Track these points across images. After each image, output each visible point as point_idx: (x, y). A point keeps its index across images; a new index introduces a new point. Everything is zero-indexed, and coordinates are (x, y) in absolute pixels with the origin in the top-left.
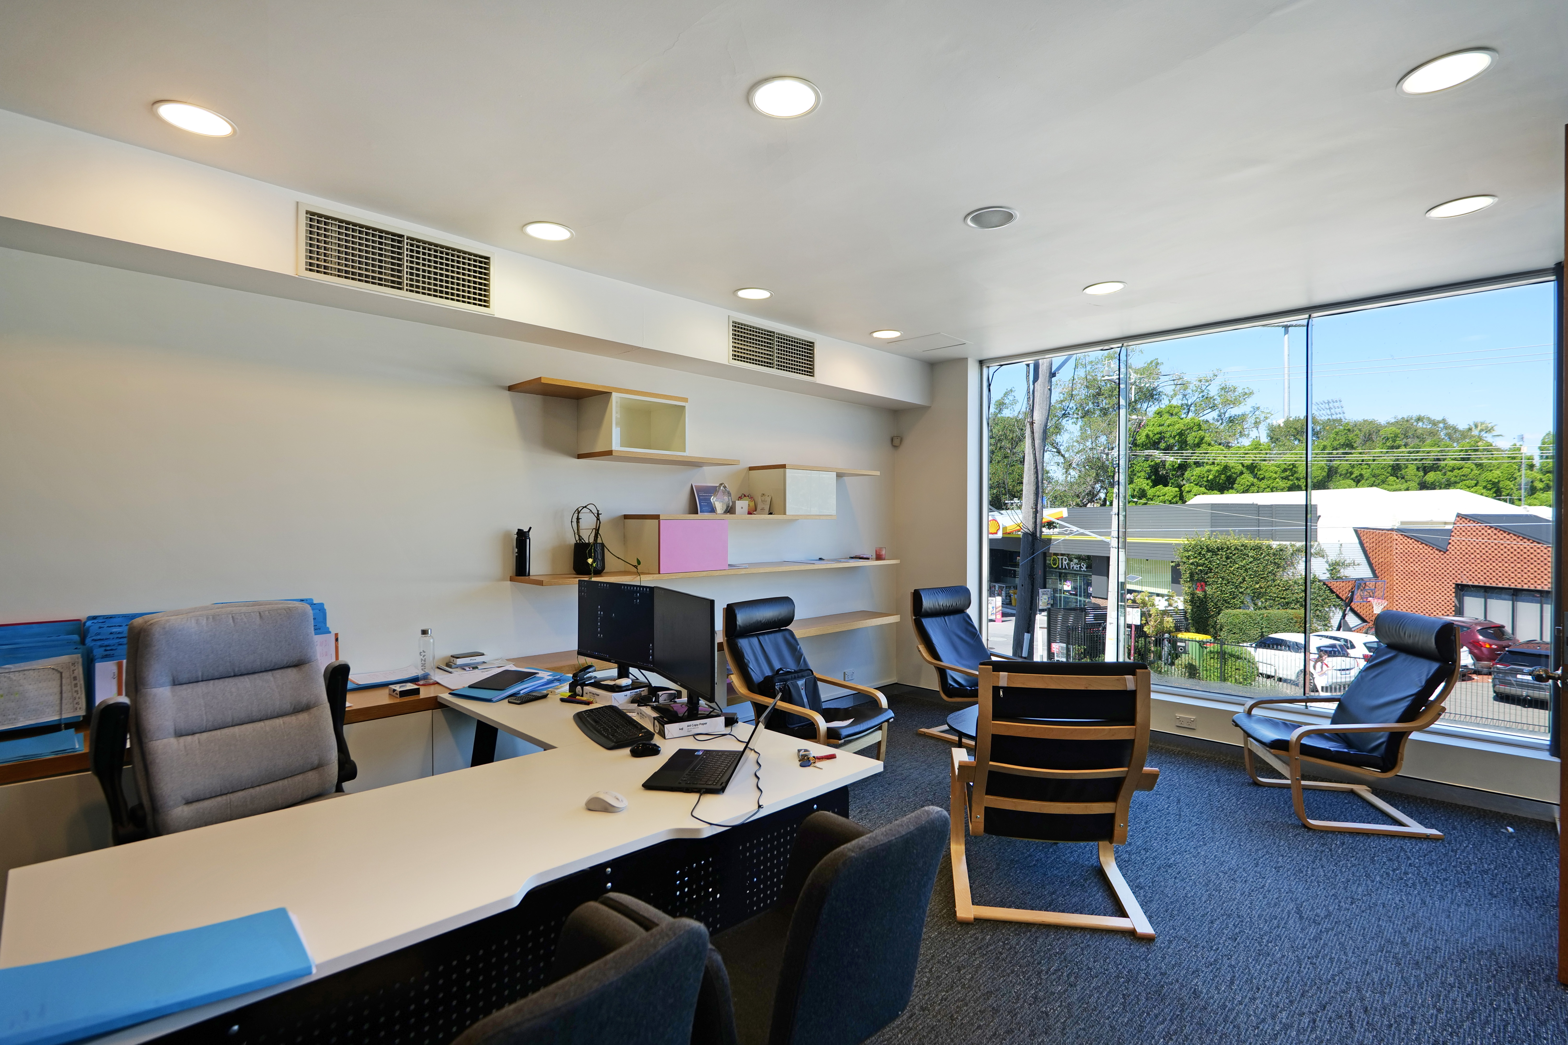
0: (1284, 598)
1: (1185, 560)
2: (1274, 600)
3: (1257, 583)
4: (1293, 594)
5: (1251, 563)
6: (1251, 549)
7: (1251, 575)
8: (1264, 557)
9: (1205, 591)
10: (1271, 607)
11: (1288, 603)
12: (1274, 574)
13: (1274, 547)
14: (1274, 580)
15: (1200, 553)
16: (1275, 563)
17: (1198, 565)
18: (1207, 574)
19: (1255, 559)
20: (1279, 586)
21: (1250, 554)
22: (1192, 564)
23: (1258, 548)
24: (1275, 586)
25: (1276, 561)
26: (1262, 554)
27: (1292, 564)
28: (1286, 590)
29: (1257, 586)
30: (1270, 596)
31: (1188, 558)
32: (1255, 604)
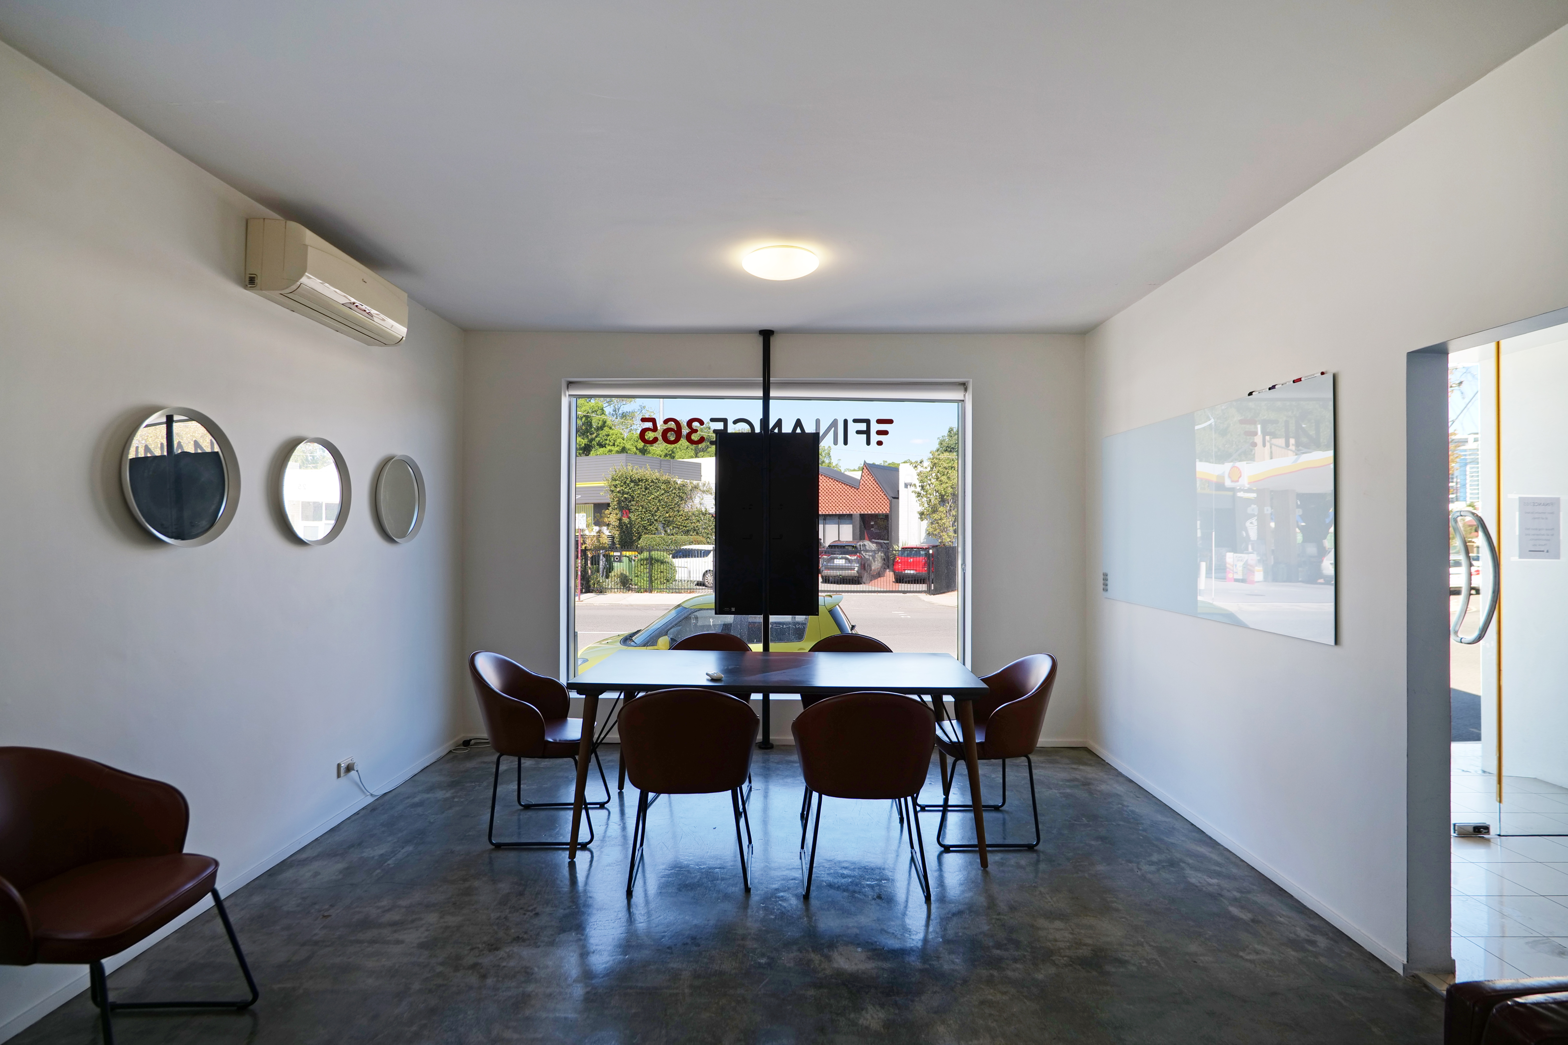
0: (686, 527)
1: (613, 488)
2: (679, 528)
3: (667, 513)
4: (692, 523)
5: (662, 494)
6: (663, 483)
7: (663, 505)
8: (672, 490)
9: (629, 518)
10: (677, 534)
11: (688, 531)
12: (678, 505)
13: (679, 482)
14: (678, 511)
15: (625, 482)
16: (679, 496)
17: (624, 493)
18: (630, 502)
19: (666, 492)
20: (682, 515)
21: (662, 487)
22: (619, 492)
23: (667, 482)
24: (680, 516)
25: (680, 494)
26: (670, 488)
27: (691, 498)
28: (687, 519)
29: (667, 515)
30: (676, 525)
31: (616, 486)
32: (666, 531)
